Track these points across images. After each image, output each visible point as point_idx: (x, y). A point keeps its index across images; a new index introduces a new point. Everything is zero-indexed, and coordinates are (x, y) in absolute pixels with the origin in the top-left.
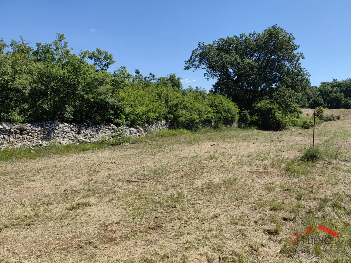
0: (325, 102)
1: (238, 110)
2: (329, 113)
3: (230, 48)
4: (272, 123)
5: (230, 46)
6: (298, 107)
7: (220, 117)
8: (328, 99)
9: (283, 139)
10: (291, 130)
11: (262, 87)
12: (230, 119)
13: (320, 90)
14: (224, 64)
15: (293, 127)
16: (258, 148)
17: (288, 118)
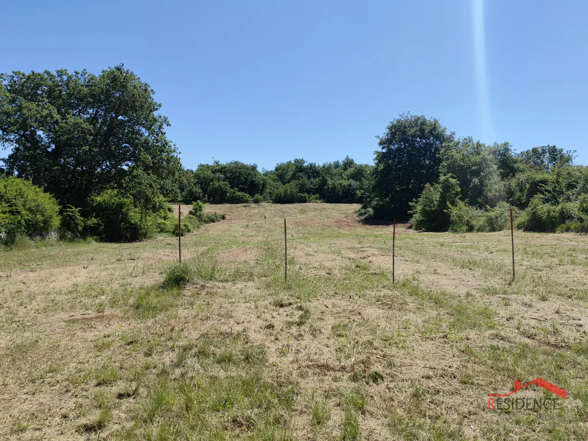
0: (204, 194)
1: (57, 208)
2: (210, 211)
3: (36, 93)
4: (124, 230)
5: (38, 89)
6: (165, 201)
7: (19, 222)
8: (208, 190)
9: (137, 255)
10: (155, 240)
11: (104, 167)
12: (42, 225)
13: (196, 176)
14: (25, 120)
15: (158, 234)
16: (91, 275)
17: (151, 220)
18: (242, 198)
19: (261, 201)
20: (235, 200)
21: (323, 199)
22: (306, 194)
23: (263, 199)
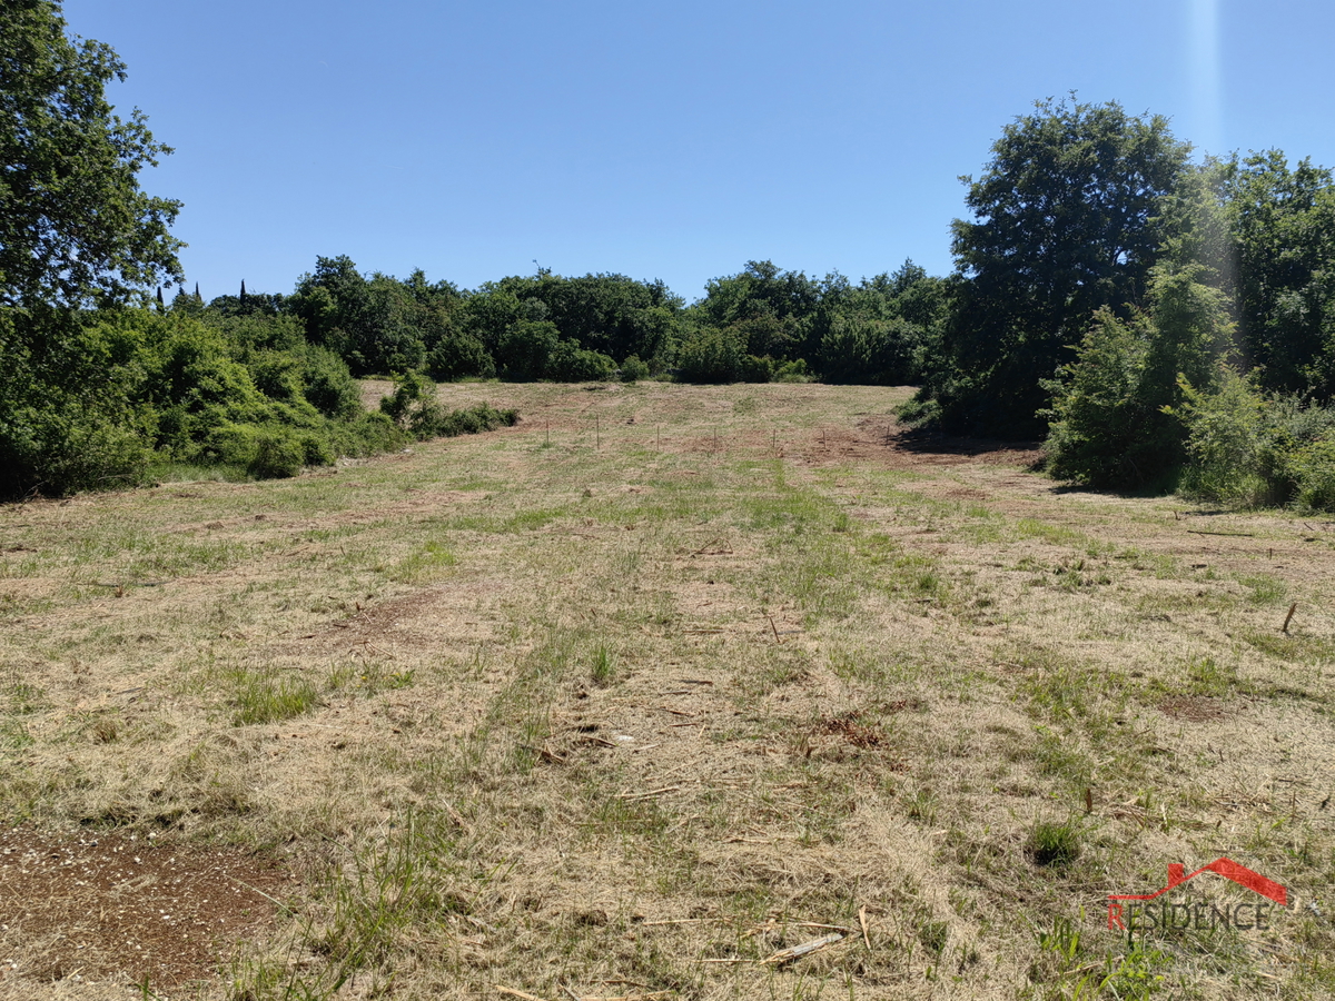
13: (474, 306)
18: (591, 367)
19: (642, 375)
20: (569, 373)
21: (816, 373)
22: (767, 358)
23: (647, 370)
